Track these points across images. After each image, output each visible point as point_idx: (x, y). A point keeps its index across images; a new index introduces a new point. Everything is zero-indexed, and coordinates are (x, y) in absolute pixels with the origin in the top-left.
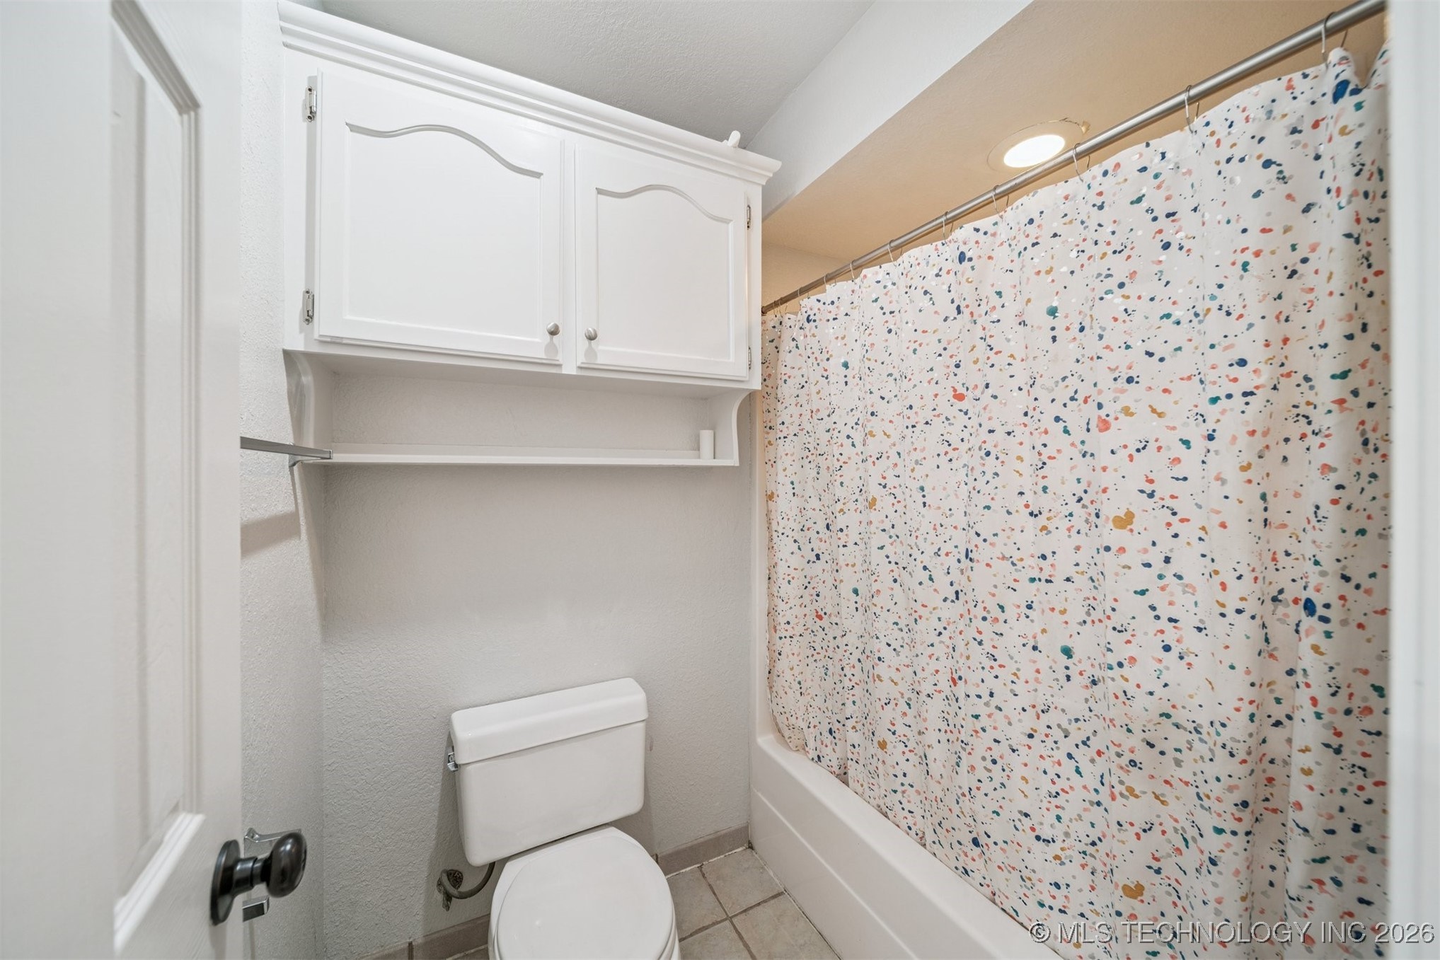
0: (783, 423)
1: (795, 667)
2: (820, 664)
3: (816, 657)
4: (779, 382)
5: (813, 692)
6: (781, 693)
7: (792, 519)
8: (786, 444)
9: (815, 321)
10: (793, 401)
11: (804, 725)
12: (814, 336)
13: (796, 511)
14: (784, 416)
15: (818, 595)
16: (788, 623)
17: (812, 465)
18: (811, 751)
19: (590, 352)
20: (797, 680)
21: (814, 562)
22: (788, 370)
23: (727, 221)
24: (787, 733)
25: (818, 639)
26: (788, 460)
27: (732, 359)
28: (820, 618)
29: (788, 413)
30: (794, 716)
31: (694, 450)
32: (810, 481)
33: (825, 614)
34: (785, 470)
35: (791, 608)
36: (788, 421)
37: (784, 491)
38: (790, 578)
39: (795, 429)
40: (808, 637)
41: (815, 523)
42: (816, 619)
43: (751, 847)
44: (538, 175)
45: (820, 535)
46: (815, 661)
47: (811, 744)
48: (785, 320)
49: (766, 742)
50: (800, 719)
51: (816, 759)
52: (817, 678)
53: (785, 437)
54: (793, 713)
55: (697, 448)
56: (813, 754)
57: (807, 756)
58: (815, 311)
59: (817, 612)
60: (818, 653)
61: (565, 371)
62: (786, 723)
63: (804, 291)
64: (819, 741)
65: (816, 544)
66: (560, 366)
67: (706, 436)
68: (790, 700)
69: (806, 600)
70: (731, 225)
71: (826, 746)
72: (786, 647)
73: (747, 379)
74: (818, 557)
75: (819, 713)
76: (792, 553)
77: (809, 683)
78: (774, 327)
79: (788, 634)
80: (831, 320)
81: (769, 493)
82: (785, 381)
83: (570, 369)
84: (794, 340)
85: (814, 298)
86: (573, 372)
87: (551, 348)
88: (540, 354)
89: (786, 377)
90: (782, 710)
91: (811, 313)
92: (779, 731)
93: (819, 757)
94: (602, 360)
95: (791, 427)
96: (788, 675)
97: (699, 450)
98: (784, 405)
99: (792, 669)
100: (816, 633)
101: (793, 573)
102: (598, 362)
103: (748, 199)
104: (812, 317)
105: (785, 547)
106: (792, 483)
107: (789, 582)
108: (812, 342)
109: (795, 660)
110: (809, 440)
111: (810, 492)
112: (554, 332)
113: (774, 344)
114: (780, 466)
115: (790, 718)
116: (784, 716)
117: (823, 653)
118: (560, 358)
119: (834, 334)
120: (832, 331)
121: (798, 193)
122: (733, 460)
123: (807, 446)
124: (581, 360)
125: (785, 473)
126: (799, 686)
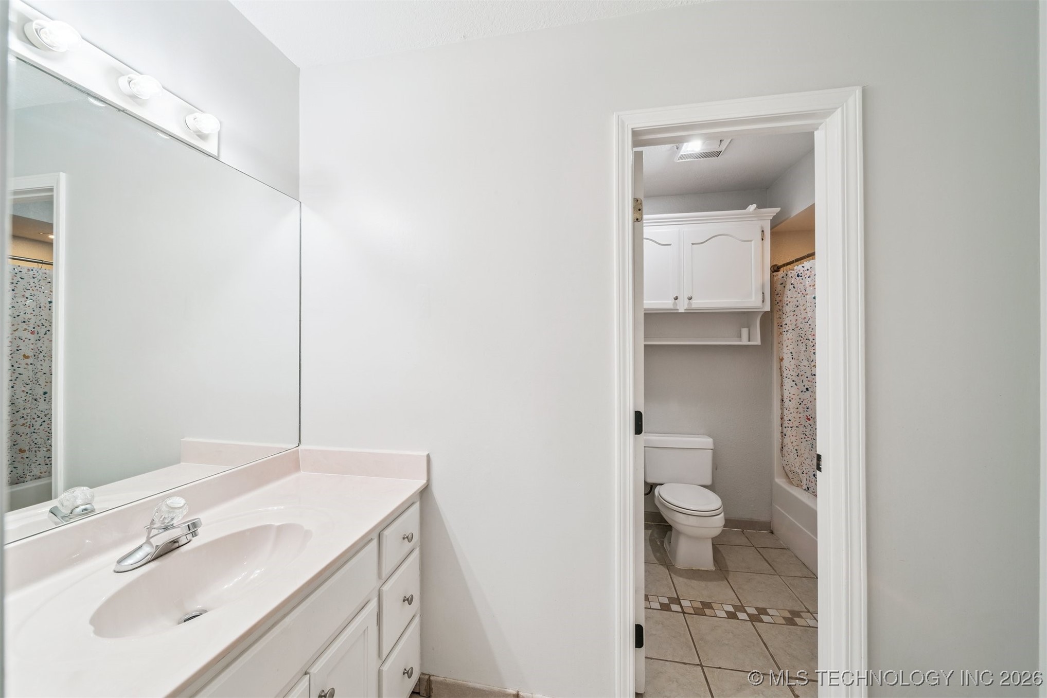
0: (786, 324)
1: (794, 442)
2: (809, 443)
3: (807, 439)
4: (784, 304)
5: (805, 456)
6: (786, 455)
7: (791, 371)
8: (788, 334)
9: (801, 276)
10: (792, 313)
11: (800, 472)
12: (801, 283)
13: (793, 366)
14: (787, 321)
15: (808, 408)
16: (790, 420)
17: (804, 344)
18: (804, 486)
19: (690, 304)
20: (795, 448)
21: (805, 392)
22: (789, 299)
23: (751, 241)
24: (791, 476)
25: (808, 430)
26: (789, 342)
27: (753, 299)
28: (809, 420)
29: (789, 320)
30: (794, 466)
31: (738, 337)
32: (802, 351)
33: (812, 417)
34: (787, 347)
35: (791, 413)
36: (789, 323)
37: (787, 357)
38: (790, 399)
39: (794, 327)
40: (801, 428)
41: (805, 373)
42: (807, 420)
43: (772, 532)
44: (670, 245)
45: (808, 379)
46: (806, 441)
47: (804, 482)
48: (789, 273)
49: (780, 481)
50: (797, 468)
51: (807, 489)
52: (807, 450)
53: (787, 331)
54: (793, 465)
55: (740, 336)
56: (805, 487)
57: (802, 488)
58: (802, 271)
59: (807, 417)
60: (808, 437)
61: (680, 311)
62: (789, 469)
63: (797, 260)
64: (808, 480)
65: (806, 383)
66: (678, 310)
67: (745, 332)
68: (792, 458)
69: (801, 410)
70: (753, 242)
71: (812, 482)
72: (788, 432)
73: (762, 307)
74: (807, 389)
75: (809, 467)
76: (792, 387)
77: (803, 451)
78: (783, 277)
79: (790, 426)
80: (807, 278)
81: (781, 358)
82: (787, 304)
83: (681, 310)
84: (792, 284)
85: (800, 266)
86: (683, 311)
87: (675, 304)
88: (671, 306)
89: (788, 302)
90: (787, 463)
91: (799, 273)
92: (787, 475)
93: (808, 488)
94: (694, 306)
95: (790, 326)
96: (790, 445)
97: (741, 337)
98: (787, 316)
99: (792, 443)
100: (807, 427)
101: (792, 396)
102: (693, 307)
103: (762, 227)
104: (800, 275)
105: (788, 383)
106: (791, 353)
107: (790, 400)
108: (801, 286)
109: (794, 439)
110: (802, 332)
111: (803, 357)
112: (676, 298)
113: (783, 285)
114: (785, 345)
115: (791, 467)
116: (788, 466)
117: (811, 437)
118: (678, 308)
119: (809, 284)
120: (807, 282)
121: (792, 217)
122: (757, 341)
123: (801, 335)
124: (686, 307)
125: (787, 348)
126: (796, 452)
